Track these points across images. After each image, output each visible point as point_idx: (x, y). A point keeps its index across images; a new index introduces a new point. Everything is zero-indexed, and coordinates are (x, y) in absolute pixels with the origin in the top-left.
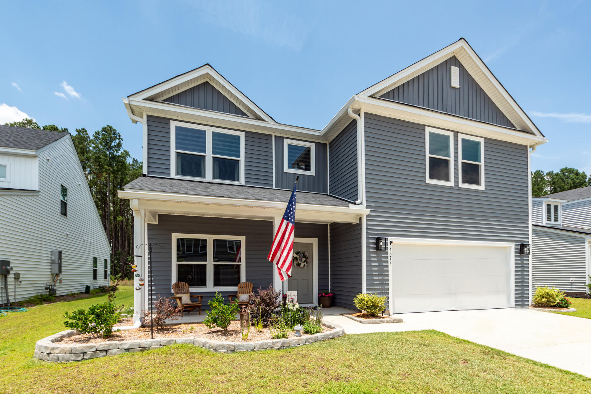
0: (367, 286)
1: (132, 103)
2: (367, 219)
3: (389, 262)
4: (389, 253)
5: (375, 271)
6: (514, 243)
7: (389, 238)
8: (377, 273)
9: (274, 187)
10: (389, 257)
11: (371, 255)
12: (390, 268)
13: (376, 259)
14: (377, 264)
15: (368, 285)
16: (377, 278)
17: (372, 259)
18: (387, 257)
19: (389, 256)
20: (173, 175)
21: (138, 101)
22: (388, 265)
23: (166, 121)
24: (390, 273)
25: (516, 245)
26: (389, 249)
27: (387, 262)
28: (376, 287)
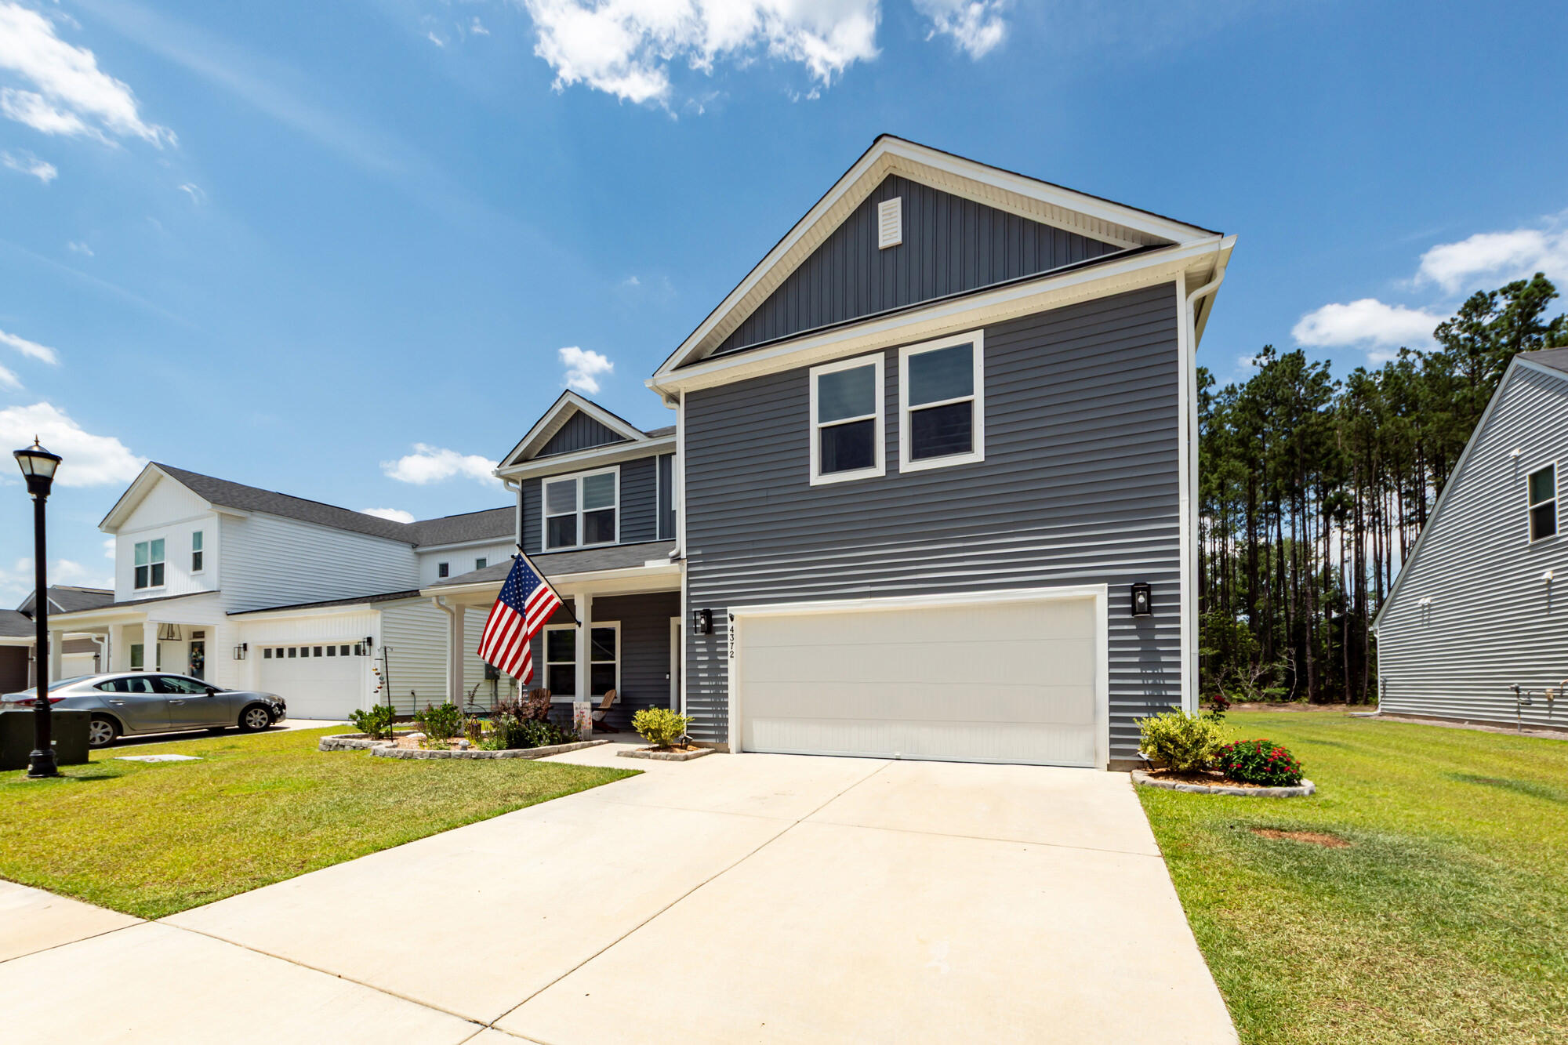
0: (687, 697)
1: (503, 473)
2: (688, 580)
3: (729, 655)
4: (730, 637)
5: (703, 671)
6: (1106, 585)
7: (729, 608)
8: (706, 675)
9: (658, 539)
10: (729, 645)
11: (697, 642)
12: (732, 665)
13: (705, 650)
14: (706, 658)
15: (688, 695)
16: (707, 683)
17: (698, 650)
18: (726, 645)
19: (729, 642)
20: (544, 550)
21: (508, 470)
22: (727, 660)
23: (537, 481)
24: (732, 675)
25: (1110, 590)
26: (729, 628)
27: (725, 653)
28: (704, 700)
